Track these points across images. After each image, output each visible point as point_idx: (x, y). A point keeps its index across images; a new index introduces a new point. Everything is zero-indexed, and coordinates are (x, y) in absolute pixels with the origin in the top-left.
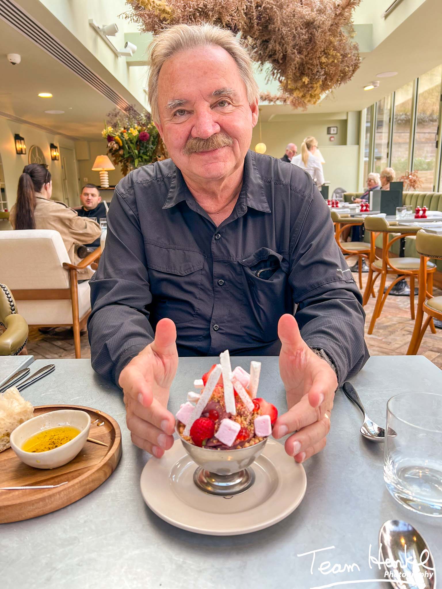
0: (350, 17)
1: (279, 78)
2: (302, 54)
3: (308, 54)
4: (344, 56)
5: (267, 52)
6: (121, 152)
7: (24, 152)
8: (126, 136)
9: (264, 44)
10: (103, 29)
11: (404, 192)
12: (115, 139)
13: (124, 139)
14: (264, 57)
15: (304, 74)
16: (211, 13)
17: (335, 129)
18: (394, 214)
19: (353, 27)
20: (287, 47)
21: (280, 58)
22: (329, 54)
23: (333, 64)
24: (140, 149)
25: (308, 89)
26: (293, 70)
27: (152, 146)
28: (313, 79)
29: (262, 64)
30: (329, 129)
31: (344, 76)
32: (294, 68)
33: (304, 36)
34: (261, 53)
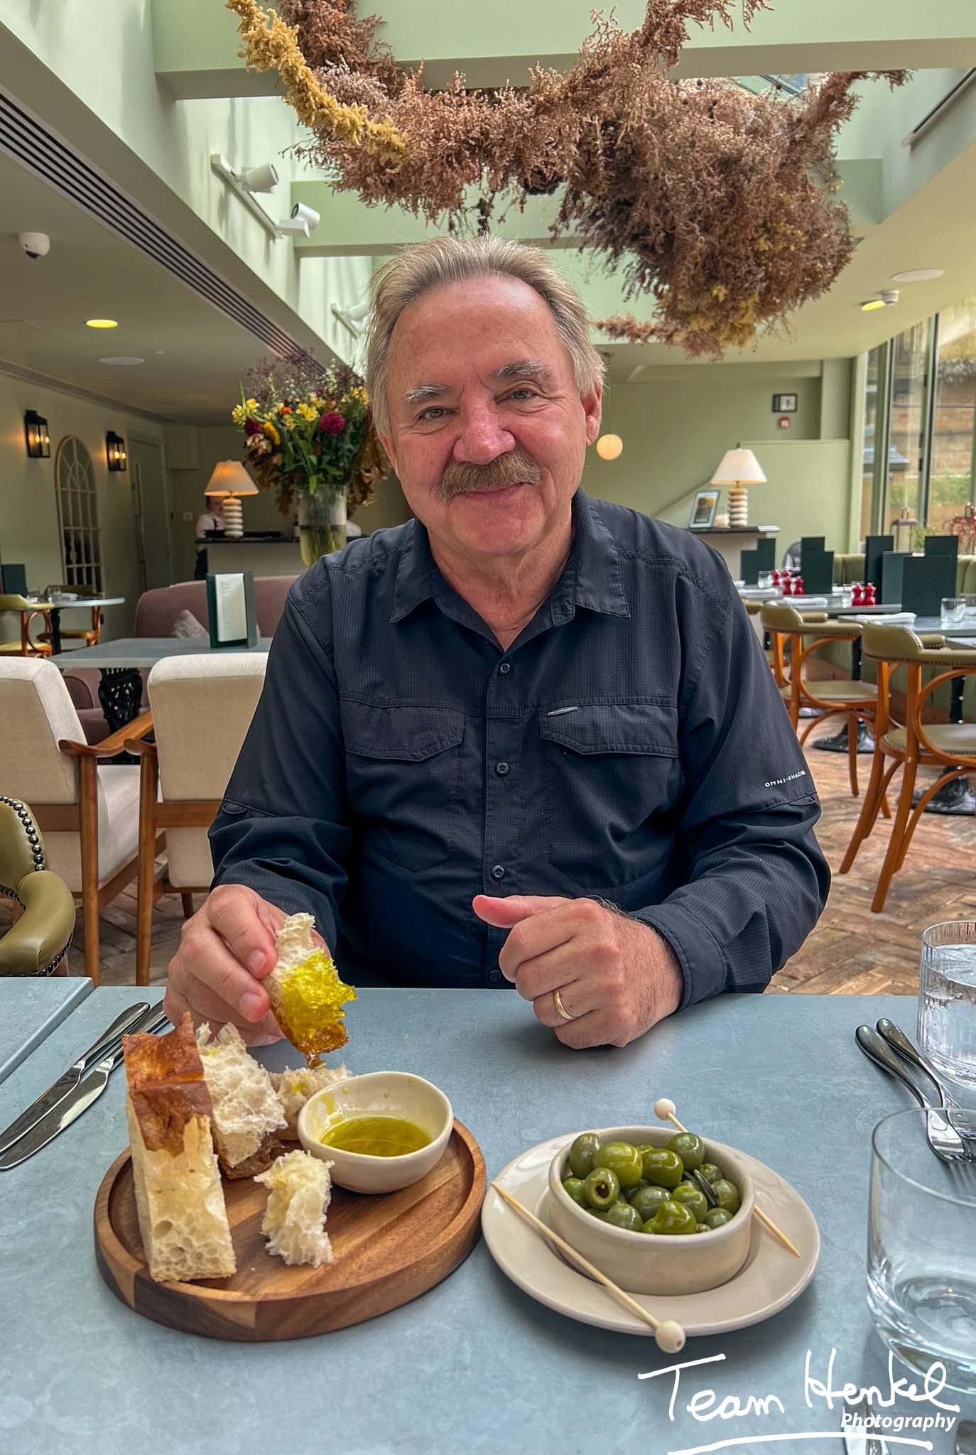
0: (827, 145)
1: (656, 287)
2: (711, 233)
3: (726, 232)
4: (813, 235)
5: (629, 228)
6: (276, 460)
7: (45, 453)
8: (290, 423)
9: (622, 210)
10: (243, 177)
11: (962, 557)
12: (263, 429)
13: (285, 429)
14: (620, 240)
15: (716, 278)
16: (497, 151)
17: (792, 399)
18: (938, 614)
19: (835, 167)
20: (676, 217)
21: (658, 242)
22: (777, 233)
23: (786, 255)
24: (323, 453)
25: (725, 313)
26: (688, 269)
27: (350, 446)
28: (739, 289)
29: (616, 254)
30: (776, 399)
31: (813, 283)
32: (692, 267)
33: (715, 191)
34: (612, 230)
